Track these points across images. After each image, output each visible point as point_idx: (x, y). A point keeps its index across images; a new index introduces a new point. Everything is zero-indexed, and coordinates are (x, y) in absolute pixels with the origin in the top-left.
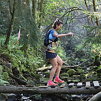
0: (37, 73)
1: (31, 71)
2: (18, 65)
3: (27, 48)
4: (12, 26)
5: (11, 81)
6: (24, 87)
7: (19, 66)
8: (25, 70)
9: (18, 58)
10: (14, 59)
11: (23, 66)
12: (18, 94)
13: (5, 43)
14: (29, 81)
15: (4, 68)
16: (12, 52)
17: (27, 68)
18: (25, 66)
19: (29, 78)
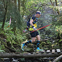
1: (18, 43)
2: (10, 40)
3: (16, 29)
4: (6, 16)
5: (6, 50)
6: (14, 54)
9: (10, 36)
10: (8, 37)
11: (13, 41)
12: (11, 58)
13: (2, 27)
15: (2, 42)
16: (6, 32)
17: (16, 42)
18: (15, 41)
19: (17, 48)
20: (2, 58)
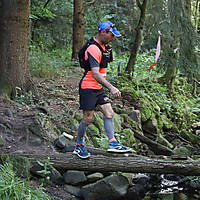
0: (194, 132)
1: (181, 127)
2: (153, 115)
3: (173, 78)
4: (142, 32)
5: (140, 147)
6: (166, 161)
7: (157, 117)
8: (169, 125)
9: (155, 99)
10: (146, 102)
11: (164, 117)
13: (127, 69)
14: (177, 148)
15: (125, 121)
16: (141, 87)
17: (173, 120)
18: (168, 117)
19: (177, 141)
20: (124, 174)
